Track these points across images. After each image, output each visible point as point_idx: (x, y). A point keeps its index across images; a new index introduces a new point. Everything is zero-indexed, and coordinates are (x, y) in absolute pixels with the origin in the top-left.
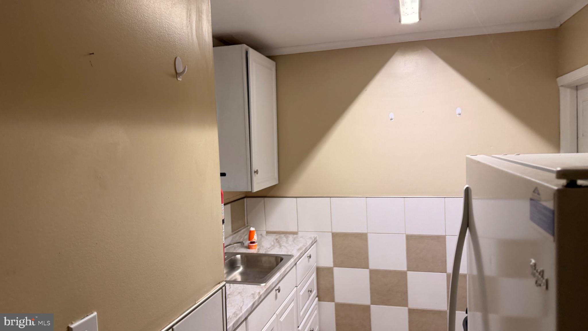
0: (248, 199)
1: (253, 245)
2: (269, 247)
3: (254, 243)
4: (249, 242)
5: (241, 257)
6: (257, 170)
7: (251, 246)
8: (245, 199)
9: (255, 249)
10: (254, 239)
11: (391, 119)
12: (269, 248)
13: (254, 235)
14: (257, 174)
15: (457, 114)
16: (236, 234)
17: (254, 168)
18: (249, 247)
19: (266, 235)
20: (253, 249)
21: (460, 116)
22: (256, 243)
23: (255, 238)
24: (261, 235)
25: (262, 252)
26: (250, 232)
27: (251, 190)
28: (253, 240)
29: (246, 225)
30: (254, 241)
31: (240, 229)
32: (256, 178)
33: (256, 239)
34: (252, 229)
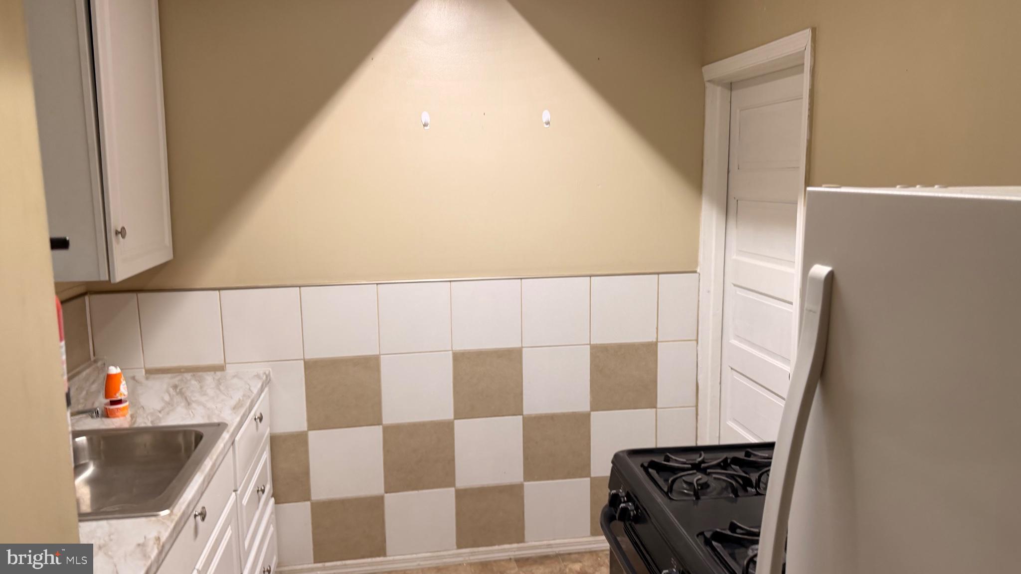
0: (95, 297)
1: (117, 409)
2: (158, 405)
3: (120, 402)
4: (108, 401)
5: (90, 440)
6: (123, 228)
7: (112, 409)
8: (87, 298)
9: (124, 416)
10: (121, 394)
11: (425, 125)
12: (160, 412)
13: (120, 382)
14: (123, 237)
15: (544, 122)
17: (116, 222)
18: (107, 414)
19: (147, 379)
20: (118, 417)
21: (547, 126)
22: (126, 401)
23: (123, 390)
24: (133, 378)
25: (143, 422)
26: (109, 377)
27: (107, 279)
28: (117, 395)
29: (92, 358)
30: (119, 398)
31: (78, 370)
32: (119, 248)
33: (126, 393)
34: (114, 370)
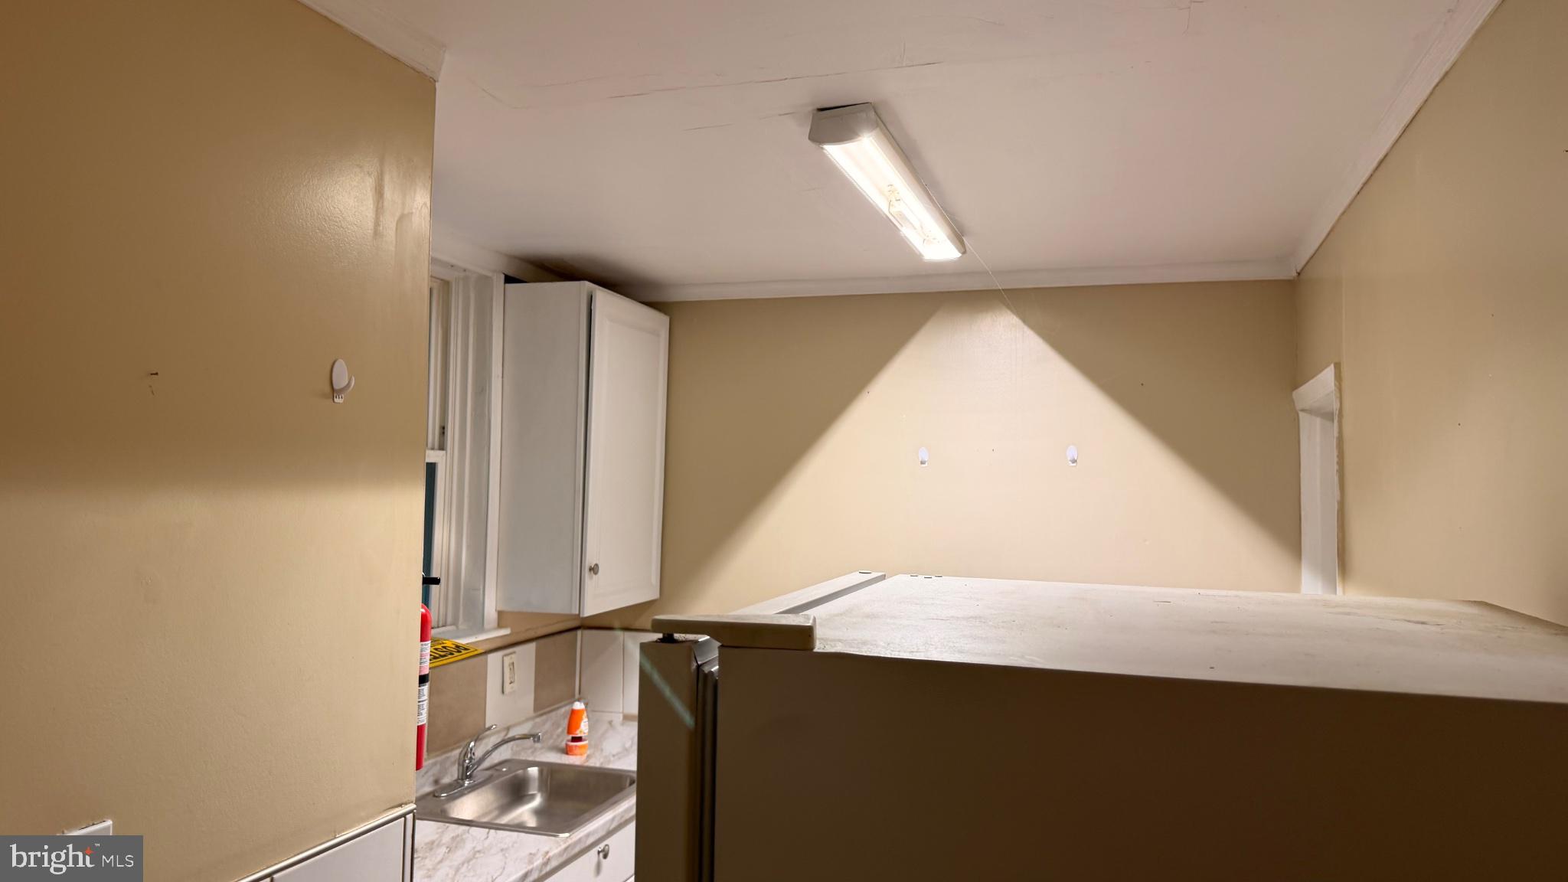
0: (587, 632)
1: (576, 746)
2: (614, 752)
3: (579, 739)
4: (570, 737)
5: (541, 772)
6: (597, 565)
7: (572, 746)
8: (579, 632)
9: (581, 755)
10: (581, 732)
11: (922, 463)
12: (614, 756)
13: (581, 719)
14: (596, 573)
15: (1069, 459)
16: (544, 717)
17: (590, 560)
18: (567, 751)
19: (623, 724)
20: (576, 755)
21: (1075, 464)
22: (585, 740)
23: (584, 729)
24: (610, 723)
25: (595, 762)
26: (573, 712)
27: (577, 613)
28: (578, 732)
29: (577, 696)
30: (579, 735)
31: (552, 707)
32: (590, 582)
33: (586, 731)
34: (578, 706)
